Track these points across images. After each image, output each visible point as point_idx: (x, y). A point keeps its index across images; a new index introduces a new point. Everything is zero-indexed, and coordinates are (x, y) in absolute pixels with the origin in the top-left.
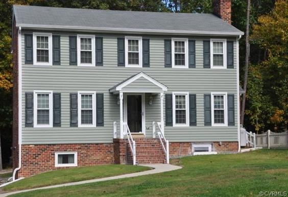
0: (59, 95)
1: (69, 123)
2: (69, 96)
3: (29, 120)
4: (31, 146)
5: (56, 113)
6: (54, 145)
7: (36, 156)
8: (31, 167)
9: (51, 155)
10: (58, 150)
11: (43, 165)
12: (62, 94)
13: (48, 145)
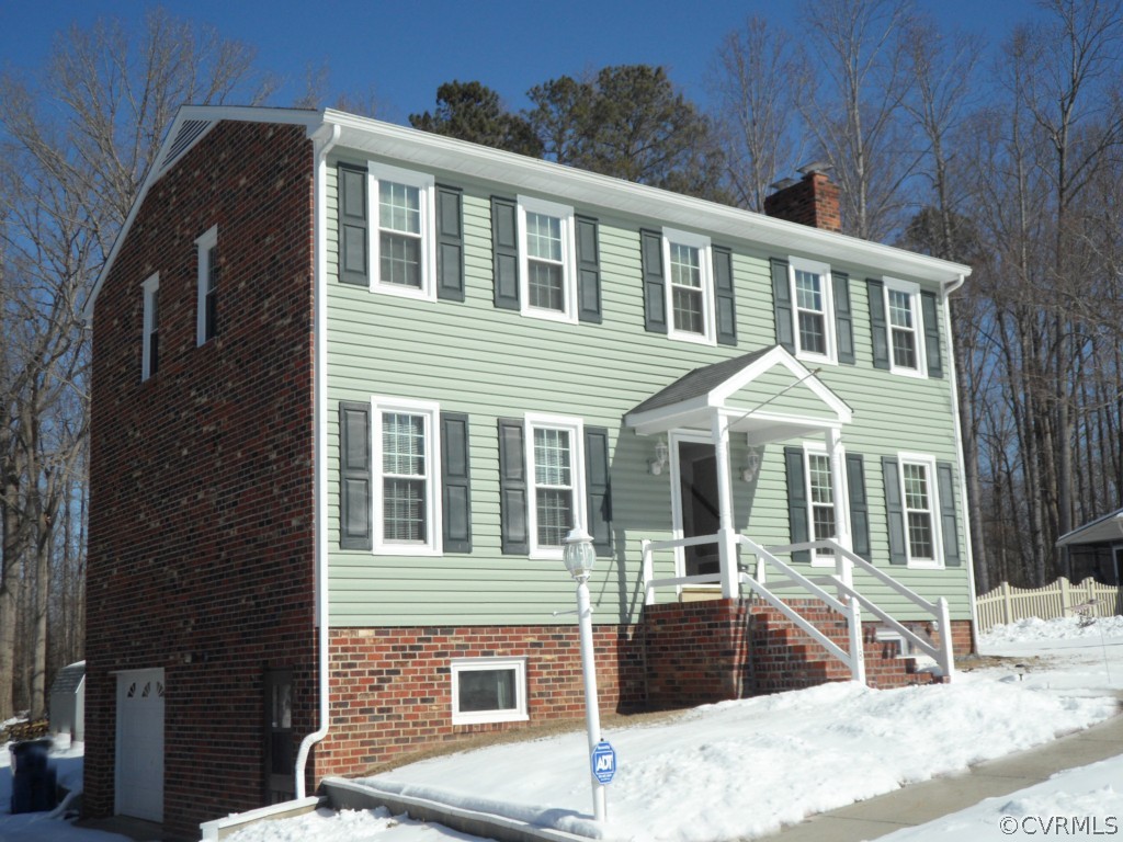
0: (463, 420)
1: (498, 541)
2: (494, 432)
3: (357, 521)
4: (362, 633)
5: (452, 494)
6: (447, 629)
7: (383, 676)
8: (366, 727)
9: (436, 674)
10: (460, 651)
11: (407, 717)
12: (472, 419)
13: (427, 629)
